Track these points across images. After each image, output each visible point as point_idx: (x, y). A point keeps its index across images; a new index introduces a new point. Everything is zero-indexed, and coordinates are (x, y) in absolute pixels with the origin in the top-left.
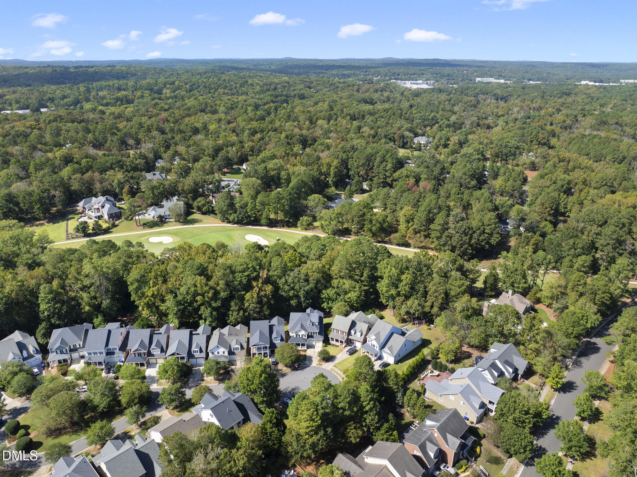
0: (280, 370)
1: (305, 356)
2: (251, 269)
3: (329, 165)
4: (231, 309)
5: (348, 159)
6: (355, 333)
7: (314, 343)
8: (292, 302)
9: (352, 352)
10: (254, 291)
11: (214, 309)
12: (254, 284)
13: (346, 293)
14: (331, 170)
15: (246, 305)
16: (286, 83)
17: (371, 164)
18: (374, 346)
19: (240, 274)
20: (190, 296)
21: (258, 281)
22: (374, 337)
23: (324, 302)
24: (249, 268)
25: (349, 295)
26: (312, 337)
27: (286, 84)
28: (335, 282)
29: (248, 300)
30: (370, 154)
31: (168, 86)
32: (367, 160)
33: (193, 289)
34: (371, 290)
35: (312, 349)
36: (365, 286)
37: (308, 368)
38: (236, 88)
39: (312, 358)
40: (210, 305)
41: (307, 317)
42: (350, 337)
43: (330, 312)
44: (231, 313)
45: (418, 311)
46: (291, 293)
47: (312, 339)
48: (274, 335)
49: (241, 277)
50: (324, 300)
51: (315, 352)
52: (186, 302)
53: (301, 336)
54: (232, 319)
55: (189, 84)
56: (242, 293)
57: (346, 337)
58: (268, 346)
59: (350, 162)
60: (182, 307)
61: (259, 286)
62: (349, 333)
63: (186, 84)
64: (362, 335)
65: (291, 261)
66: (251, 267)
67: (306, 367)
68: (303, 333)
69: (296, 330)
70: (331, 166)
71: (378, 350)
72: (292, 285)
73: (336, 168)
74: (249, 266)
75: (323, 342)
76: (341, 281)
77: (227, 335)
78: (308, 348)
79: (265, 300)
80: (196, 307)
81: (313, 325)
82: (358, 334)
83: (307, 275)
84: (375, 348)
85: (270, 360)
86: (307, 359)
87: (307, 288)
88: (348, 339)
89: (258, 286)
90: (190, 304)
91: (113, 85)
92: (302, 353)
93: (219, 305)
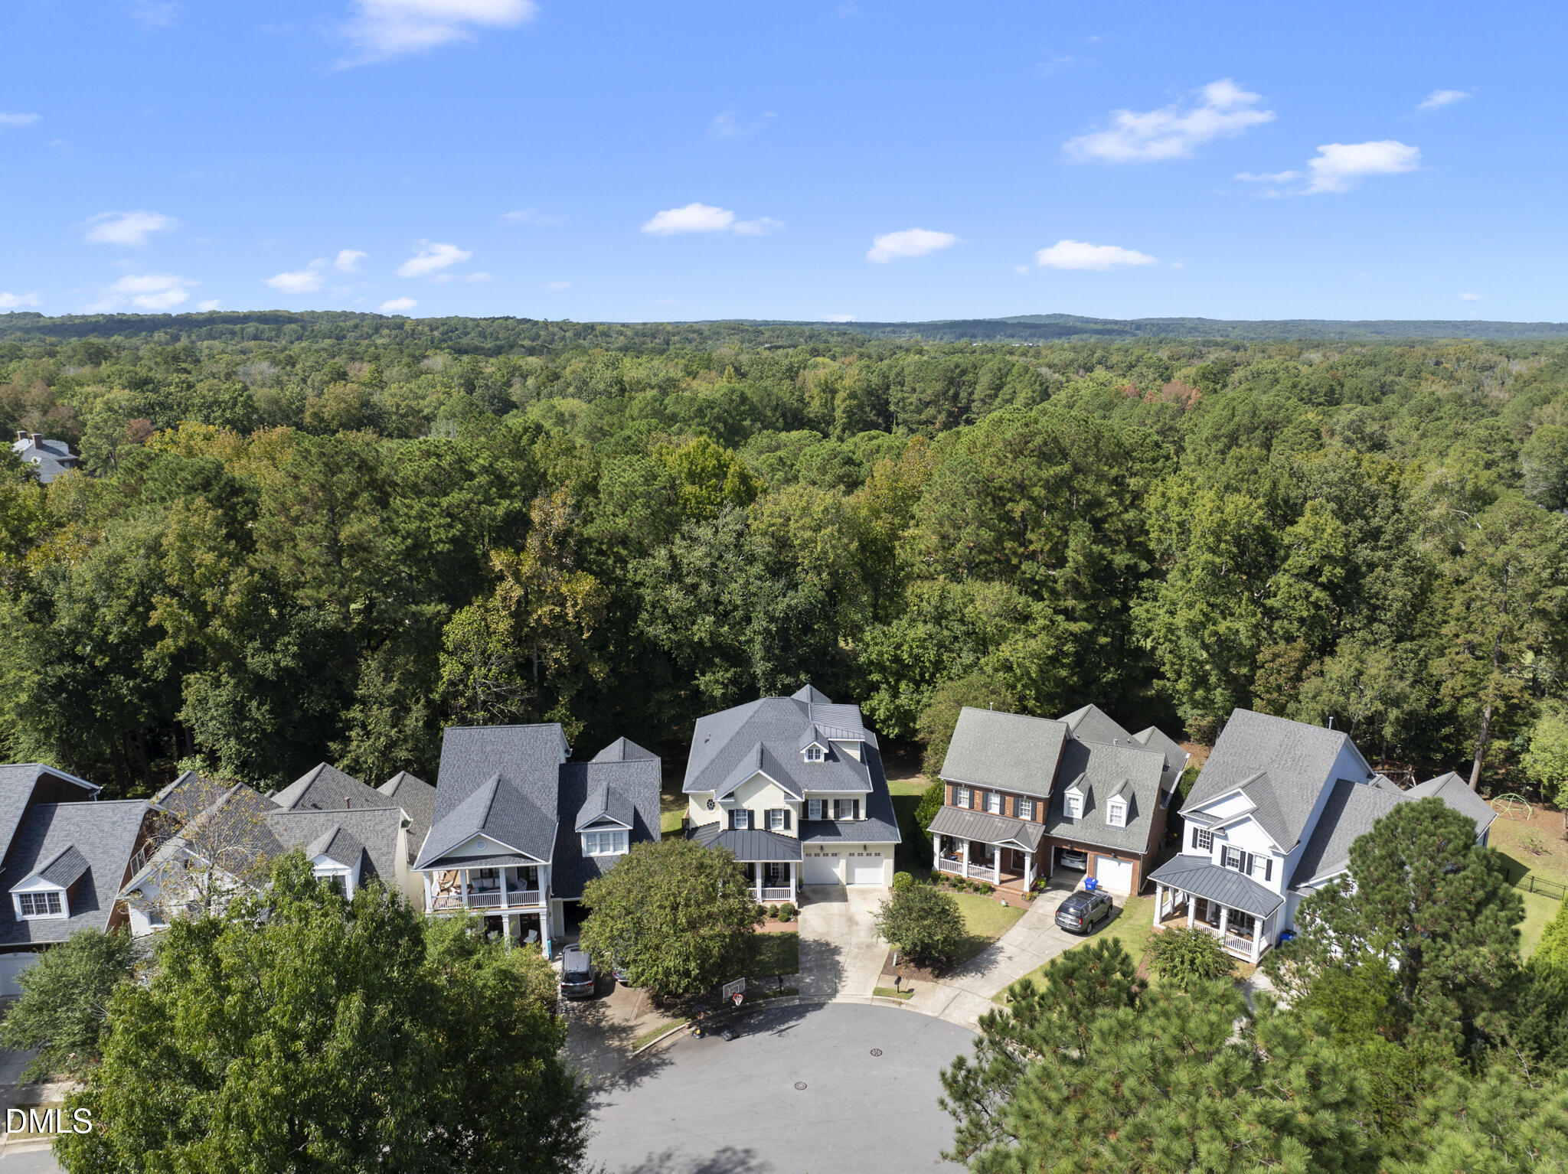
0: (618, 1031)
1: (791, 944)
2: (483, 479)
3: (829, 390)
4: (361, 692)
5: (888, 388)
6: (1089, 805)
7: (839, 871)
8: (704, 681)
9: (1094, 914)
10: (496, 602)
11: (259, 686)
12: (498, 560)
13: (983, 643)
14: (837, 402)
15: (450, 669)
16: (694, 332)
17: (963, 395)
18: (1246, 862)
19: (418, 505)
20: (119, 606)
21: (520, 549)
22: (1243, 804)
23: (875, 687)
24: (471, 476)
25: (1005, 651)
26: (828, 828)
27: (695, 335)
28: (923, 593)
29: (461, 647)
30: (957, 366)
31: (386, 331)
32: (951, 382)
33: (135, 566)
34: (1103, 640)
35: (835, 907)
36: (1069, 614)
37: (812, 1017)
38: (563, 338)
39: (836, 951)
40: (238, 667)
41: (797, 717)
42: (1060, 831)
43: (908, 733)
44: (355, 713)
45: (1396, 702)
46: (703, 628)
47: (829, 842)
48: (591, 809)
49: (422, 517)
50: (875, 677)
51: (851, 921)
52: (101, 646)
53: (759, 823)
54: (360, 747)
55: (442, 329)
56: (430, 609)
57: (1036, 832)
58: (543, 864)
59: (895, 394)
60: (66, 669)
61: (526, 570)
62: (1054, 808)
63: (432, 330)
64: (1133, 813)
65: (694, 477)
66: (485, 470)
67: (800, 1012)
68: (768, 797)
69: (727, 786)
70: (834, 392)
71: (1276, 885)
72: (705, 587)
73: (853, 395)
74: (474, 468)
75: (898, 868)
76: (956, 589)
77: (285, 810)
78: (804, 898)
79: (557, 655)
80: (160, 674)
81: (831, 756)
82: (1115, 807)
83: (782, 543)
84: (1258, 876)
85: (557, 966)
86: (805, 961)
87: (780, 607)
88: (1046, 841)
89: (517, 575)
90: (125, 656)
91: (243, 330)
92: (772, 928)
93: (287, 662)
